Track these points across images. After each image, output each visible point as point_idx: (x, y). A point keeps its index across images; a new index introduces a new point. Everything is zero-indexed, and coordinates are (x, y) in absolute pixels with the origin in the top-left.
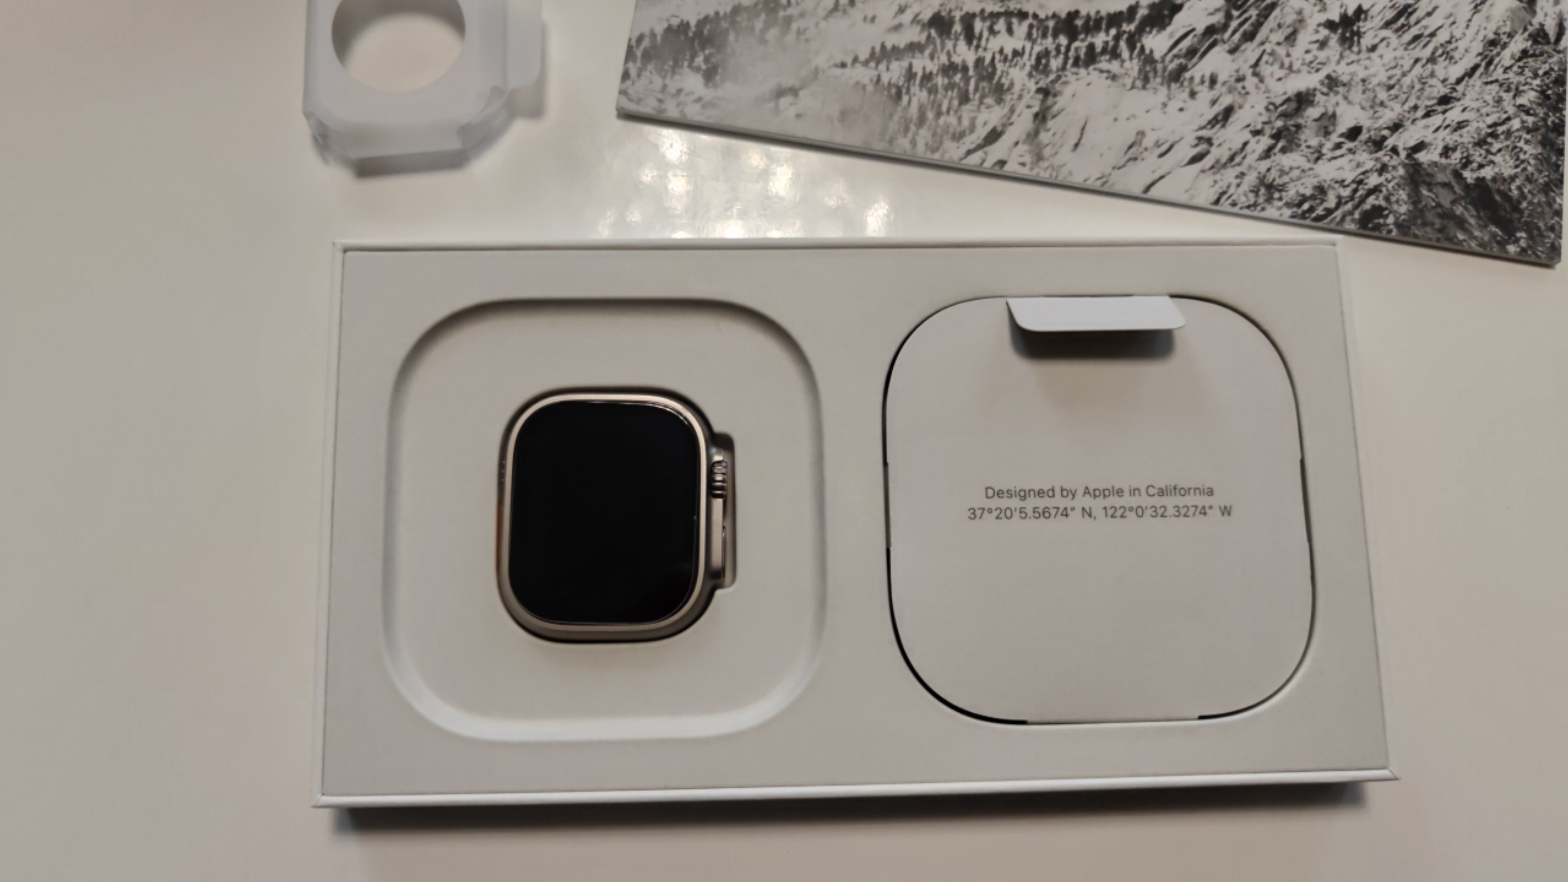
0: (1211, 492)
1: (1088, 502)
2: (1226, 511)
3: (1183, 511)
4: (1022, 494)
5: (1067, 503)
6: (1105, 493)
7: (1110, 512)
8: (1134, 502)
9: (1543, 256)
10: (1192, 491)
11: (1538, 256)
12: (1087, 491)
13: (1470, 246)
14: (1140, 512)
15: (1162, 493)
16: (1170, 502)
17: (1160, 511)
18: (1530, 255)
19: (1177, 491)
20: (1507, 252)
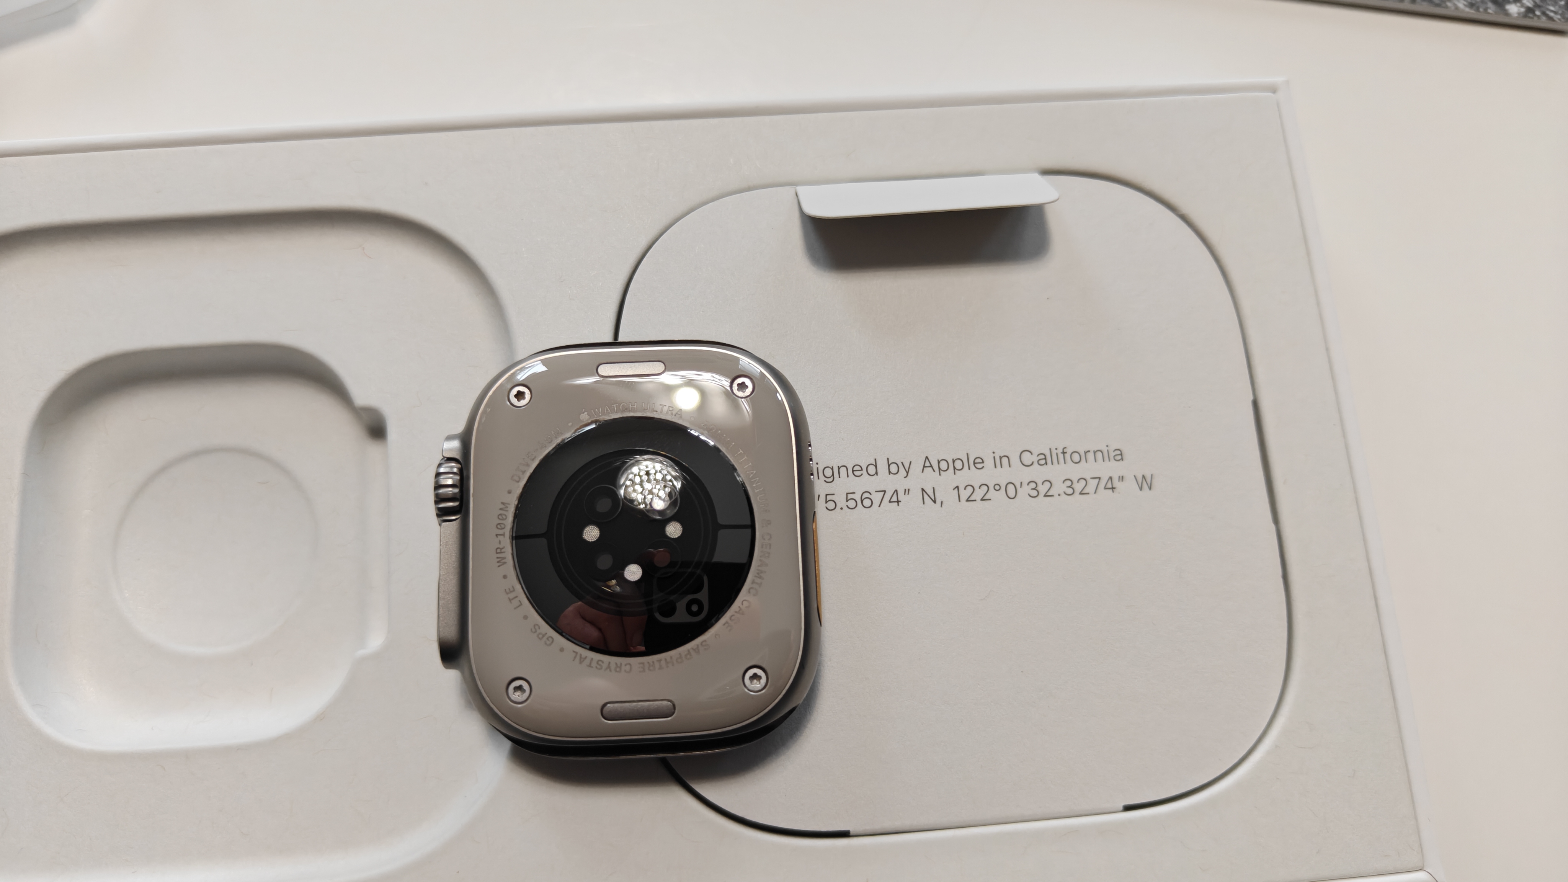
0: (1120, 456)
1: (930, 480)
2: (1145, 483)
3: (1078, 487)
4: (828, 472)
5: (897, 482)
6: (954, 466)
7: (965, 494)
8: (1002, 475)
10: (1091, 456)
12: (927, 464)
14: (1011, 493)
15: (1044, 460)
16: (1057, 472)
17: (1043, 489)
19: (1068, 456)
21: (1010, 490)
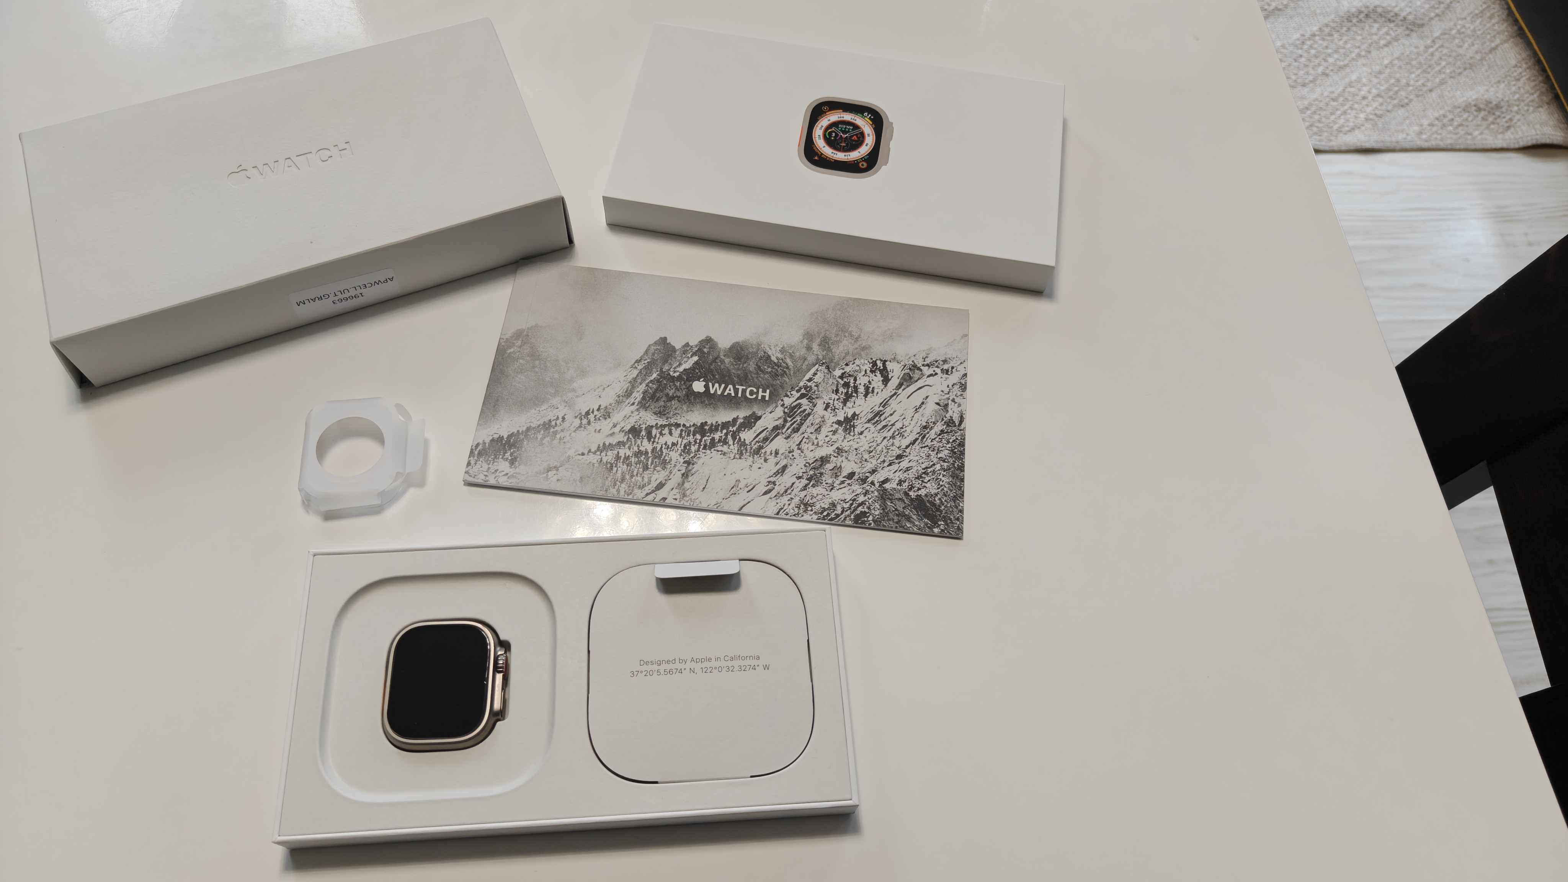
0: (758, 658)
1: (693, 665)
2: (766, 667)
3: (743, 668)
4: (659, 662)
5: (682, 666)
6: (702, 661)
7: (704, 670)
8: (718, 664)
9: (953, 533)
10: (748, 658)
11: (951, 534)
12: (692, 660)
13: (913, 530)
14: (720, 670)
15: (732, 659)
16: (736, 663)
17: (731, 669)
18: (946, 533)
19: (740, 658)
20: (934, 533)
21: (720, 669)
